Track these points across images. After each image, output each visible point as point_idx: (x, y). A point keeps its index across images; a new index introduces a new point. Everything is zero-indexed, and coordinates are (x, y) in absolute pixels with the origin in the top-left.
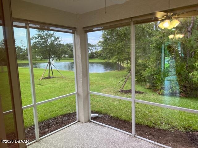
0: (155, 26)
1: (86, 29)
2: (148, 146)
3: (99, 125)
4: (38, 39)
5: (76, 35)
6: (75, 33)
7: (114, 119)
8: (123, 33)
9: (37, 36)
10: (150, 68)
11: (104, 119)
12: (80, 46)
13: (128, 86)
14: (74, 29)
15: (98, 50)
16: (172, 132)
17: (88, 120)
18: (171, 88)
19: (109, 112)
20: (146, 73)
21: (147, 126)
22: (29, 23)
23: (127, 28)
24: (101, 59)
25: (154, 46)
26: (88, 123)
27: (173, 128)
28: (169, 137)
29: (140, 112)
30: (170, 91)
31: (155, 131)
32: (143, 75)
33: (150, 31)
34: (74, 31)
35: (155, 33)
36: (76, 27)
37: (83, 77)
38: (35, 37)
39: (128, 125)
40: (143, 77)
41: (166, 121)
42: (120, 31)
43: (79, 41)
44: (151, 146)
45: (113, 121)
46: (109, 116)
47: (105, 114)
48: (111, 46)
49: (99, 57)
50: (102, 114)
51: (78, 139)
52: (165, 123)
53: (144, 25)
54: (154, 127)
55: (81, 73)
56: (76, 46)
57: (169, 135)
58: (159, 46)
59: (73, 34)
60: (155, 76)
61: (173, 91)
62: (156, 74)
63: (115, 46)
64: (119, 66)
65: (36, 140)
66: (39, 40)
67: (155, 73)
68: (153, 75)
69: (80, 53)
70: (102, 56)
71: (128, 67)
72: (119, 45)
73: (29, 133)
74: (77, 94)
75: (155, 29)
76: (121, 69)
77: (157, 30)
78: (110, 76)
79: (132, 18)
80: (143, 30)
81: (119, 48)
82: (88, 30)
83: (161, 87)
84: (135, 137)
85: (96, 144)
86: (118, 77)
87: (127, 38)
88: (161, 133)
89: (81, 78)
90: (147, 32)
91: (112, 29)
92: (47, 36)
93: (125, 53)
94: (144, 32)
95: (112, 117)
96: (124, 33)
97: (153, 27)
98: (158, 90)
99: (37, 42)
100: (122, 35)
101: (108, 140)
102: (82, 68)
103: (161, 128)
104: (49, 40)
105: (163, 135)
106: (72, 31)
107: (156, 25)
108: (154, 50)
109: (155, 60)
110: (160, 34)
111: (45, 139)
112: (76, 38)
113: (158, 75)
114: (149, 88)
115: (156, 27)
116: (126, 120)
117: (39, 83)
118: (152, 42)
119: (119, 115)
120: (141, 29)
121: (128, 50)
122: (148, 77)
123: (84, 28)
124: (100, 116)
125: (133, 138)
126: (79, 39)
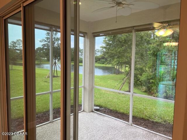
0: (152, 35)
1: (95, 34)
2: (142, 132)
3: (101, 115)
4: (46, 41)
5: (86, 39)
6: (86, 37)
7: (113, 112)
8: (123, 39)
9: (46, 39)
10: (147, 73)
11: (105, 111)
12: (89, 48)
13: (126, 88)
14: (84, 34)
15: (98, 55)
16: (164, 125)
17: (91, 111)
18: (166, 92)
19: (109, 106)
20: (143, 77)
21: (142, 118)
22: (53, 27)
23: (128, 36)
24: (100, 64)
25: (151, 53)
26: (92, 113)
27: (165, 122)
28: (161, 128)
29: (136, 108)
30: (165, 94)
31: (149, 123)
32: (139, 80)
33: (148, 39)
34: (85, 35)
35: (152, 41)
36: (87, 32)
37: (90, 74)
38: (44, 40)
39: (126, 117)
40: (139, 81)
41: (159, 116)
42: (121, 38)
43: (89, 43)
44: (145, 132)
45: (112, 113)
46: (109, 110)
47: (105, 108)
48: (112, 50)
49: (98, 62)
50: (102, 107)
51: (84, 123)
52: (158, 118)
53: (142, 33)
54: (148, 120)
55: (88, 70)
56: (86, 47)
57: (161, 126)
58: (156, 53)
59: (84, 38)
60: (151, 81)
61: (167, 95)
62: (152, 79)
63: (116, 51)
64: (117, 70)
65: (50, 121)
66: (47, 43)
67: (151, 77)
68: (150, 79)
69: (88, 53)
70: (101, 61)
71: (126, 71)
72: (119, 49)
73: (43, 116)
74: (83, 87)
75: (152, 38)
76: (119, 73)
77: (154, 39)
78: (109, 79)
79: (134, 26)
80: (142, 37)
81: (119, 52)
82: (96, 35)
83: (157, 91)
84: (131, 125)
85: (99, 127)
86: (116, 80)
87: (127, 44)
88: (155, 125)
89: (88, 74)
90: (145, 40)
91: (114, 36)
92: (55, 39)
93: (124, 57)
94: (142, 40)
95: (111, 110)
96: (125, 40)
97: (151, 36)
98: (153, 93)
99: (46, 44)
100: (122, 41)
101: (109, 126)
102: (90, 66)
103: (154, 121)
104: (56, 43)
105: (156, 126)
106: (84, 35)
107: (154, 34)
108: (151, 56)
109: (151, 66)
110: (157, 42)
111: (56, 121)
112: (86, 41)
113: (153, 79)
114: (145, 92)
115: (154, 36)
116: (124, 113)
117: (45, 81)
118: (149, 48)
119: (118, 109)
120: (140, 37)
121: (128, 54)
122: (145, 81)
123: (93, 33)
124: (101, 109)
125: (130, 126)
126: (89, 42)
